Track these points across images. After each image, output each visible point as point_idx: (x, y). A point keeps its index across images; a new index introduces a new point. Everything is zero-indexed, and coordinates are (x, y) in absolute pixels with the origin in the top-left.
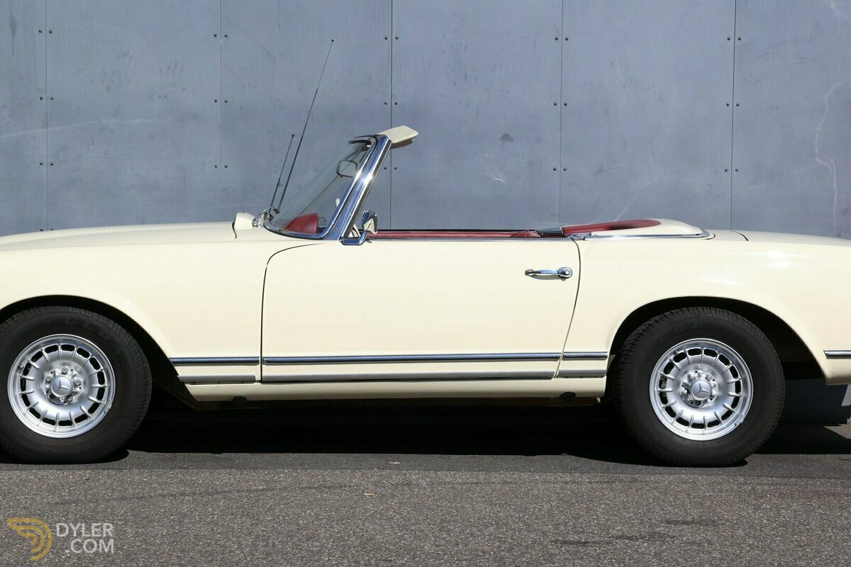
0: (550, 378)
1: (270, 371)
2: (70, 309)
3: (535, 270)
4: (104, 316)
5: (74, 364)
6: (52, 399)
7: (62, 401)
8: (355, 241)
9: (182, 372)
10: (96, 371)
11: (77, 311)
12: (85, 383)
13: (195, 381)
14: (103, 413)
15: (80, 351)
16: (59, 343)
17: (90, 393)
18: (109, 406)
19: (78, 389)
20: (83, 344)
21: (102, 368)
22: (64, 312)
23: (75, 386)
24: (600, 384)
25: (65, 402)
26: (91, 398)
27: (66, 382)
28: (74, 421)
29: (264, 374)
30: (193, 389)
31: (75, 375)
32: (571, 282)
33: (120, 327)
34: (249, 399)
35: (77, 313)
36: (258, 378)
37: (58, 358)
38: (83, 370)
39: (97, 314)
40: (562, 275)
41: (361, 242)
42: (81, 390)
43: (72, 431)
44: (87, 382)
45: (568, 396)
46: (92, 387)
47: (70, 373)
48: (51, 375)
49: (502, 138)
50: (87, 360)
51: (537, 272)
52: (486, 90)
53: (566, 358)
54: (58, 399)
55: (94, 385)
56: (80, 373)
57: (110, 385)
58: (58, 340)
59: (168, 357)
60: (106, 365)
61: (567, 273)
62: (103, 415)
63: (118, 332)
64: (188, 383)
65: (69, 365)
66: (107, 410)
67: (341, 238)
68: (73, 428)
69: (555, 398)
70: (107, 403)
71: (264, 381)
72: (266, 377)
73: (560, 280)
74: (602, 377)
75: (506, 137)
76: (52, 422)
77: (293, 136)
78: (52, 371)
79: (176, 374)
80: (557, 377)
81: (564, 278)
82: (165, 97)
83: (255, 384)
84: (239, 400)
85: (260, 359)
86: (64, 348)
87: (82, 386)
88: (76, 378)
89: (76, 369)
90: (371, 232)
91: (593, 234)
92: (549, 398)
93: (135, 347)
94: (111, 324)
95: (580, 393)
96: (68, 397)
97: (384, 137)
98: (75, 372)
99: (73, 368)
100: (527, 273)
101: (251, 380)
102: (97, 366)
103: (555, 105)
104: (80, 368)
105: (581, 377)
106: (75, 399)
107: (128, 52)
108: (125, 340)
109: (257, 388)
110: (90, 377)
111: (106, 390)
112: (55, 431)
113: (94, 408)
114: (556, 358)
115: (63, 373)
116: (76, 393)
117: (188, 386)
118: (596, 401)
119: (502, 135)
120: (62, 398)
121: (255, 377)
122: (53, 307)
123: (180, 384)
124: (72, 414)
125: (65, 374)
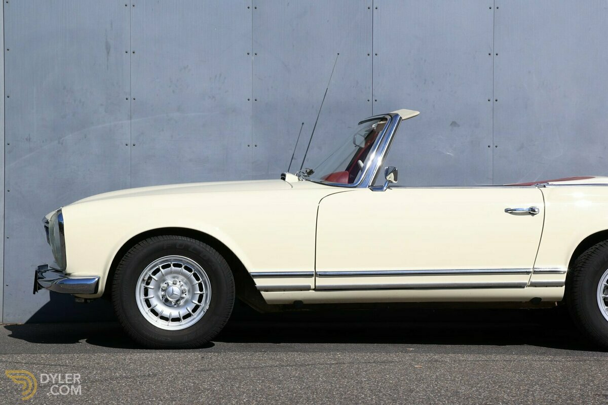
0: (524, 287)
1: (321, 282)
2: (180, 237)
3: (512, 208)
4: (203, 242)
5: (181, 277)
6: (166, 302)
7: (173, 304)
8: (380, 188)
9: (259, 282)
10: (197, 282)
11: (184, 238)
12: (189, 291)
13: (268, 289)
14: (203, 312)
15: (186, 268)
16: (171, 262)
17: (193, 298)
18: (207, 307)
19: (184, 295)
20: (188, 263)
21: (201, 280)
22: (176, 240)
23: (183, 293)
24: (560, 292)
25: (175, 304)
26: (194, 301)
27: (176, 289)
28: (182, 318)
29: (317, 284)
30: (266, 295)
31: (182, 285)
32: (539, 217)
33: (214, 250)
34: (305, 303)
35: (184, 240)
36: (313, 287)
37: (171, 272)
38: (188, 281)
39: (199, 241)
40: (532, 212)
41: (385, 188)
42: (186, 296)
43: (180, 325)
44: (191, 290)
45: (536, 301)
46: (195, 294)
47: (178, 283)
48: (166, 285)
49: (451, 124)
50: (190, 274)
51: (513, 210)
52: (440, 90)
53: (535, 272)
54: (171, 302)
55: (196, 292)
56: (185, 283)
57: (208, 292)
58: (170, 260)
59: (249, 272)
60: (205, 278)
61: (536, 210)
62: (202, 314)
63: (213, 254)
64: (262, 291)
65: (178, 278)
66: (205, 310)
67: (369, 186)
68: (181, 324)
69: (526, 302)
70: (205, 306)
71: (316, 289)
72: (319, 286)
73: (530, 216)
74: (562, 286)
75: (454, 124)
76: (166, 319)
77: (303, 124)
78: (166, 282)
79: (254, 283)
80: (529, 286)
81: (533, 214)
82: (214, 97)
83: (310, 291)
84: (298, 303)
85: (314, 273)
86: (175, 265)
87: (187, 293)
88: (183, 288)
89: (182, 280)
90: (391, 182)
91: (550, 183)
92: (521, 302)
93: (225, 265)
94: (208, 248)
95: (545, 298)
96: (177, 301)
97: (397, 115)
98: (182, 283)
99: (181, 280)
100: (507, 211)
101: (307, 288)
102: (198, 279)
103: (489, 100)
104: (185, 280)
105: (546, 286)
106: (182, 302)
107: (188, 66)
108: (218, 260)
109: (311, 294)
110: (193, 286)
111: (204, 296)
112: (168, 325)
113: (196, 309)
114: (528, 273)
115: (174, 284)
116: (183, 298)
117: (263, 293)
118: (555, 305)
119: (451, 123)
120: (173, 301)
121: (310, 286)
122: (167, 236)
123: (257, 291)
124: (181, 313)
125: (176, 284)
